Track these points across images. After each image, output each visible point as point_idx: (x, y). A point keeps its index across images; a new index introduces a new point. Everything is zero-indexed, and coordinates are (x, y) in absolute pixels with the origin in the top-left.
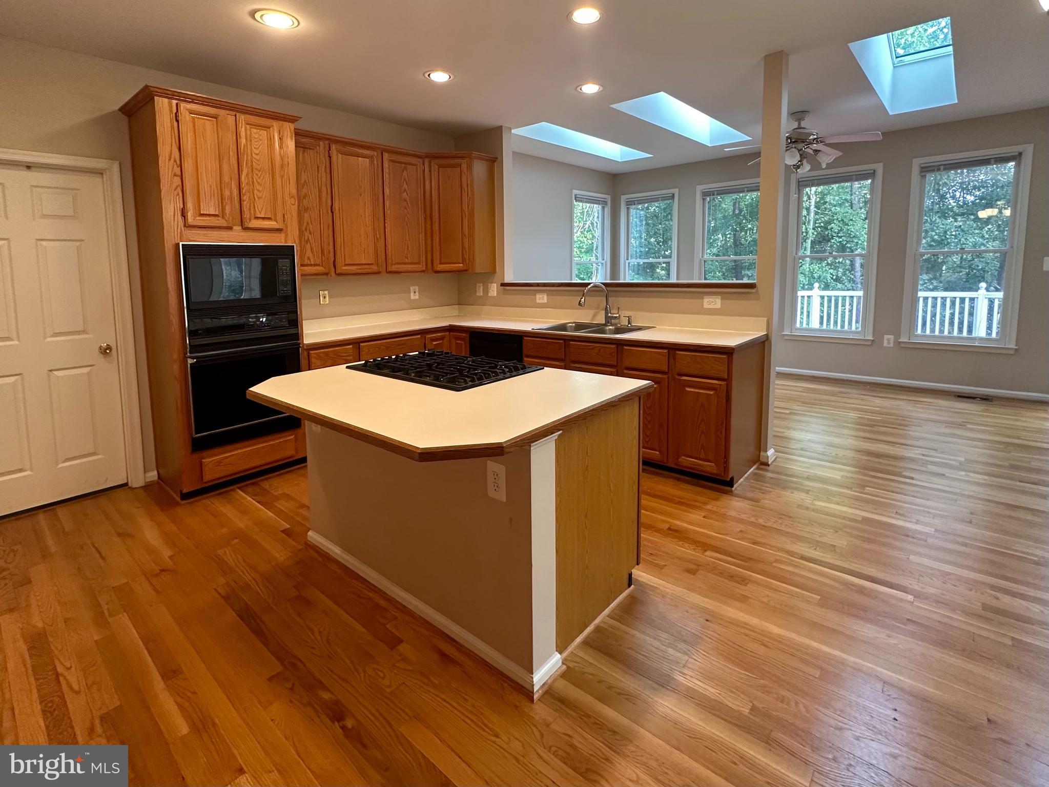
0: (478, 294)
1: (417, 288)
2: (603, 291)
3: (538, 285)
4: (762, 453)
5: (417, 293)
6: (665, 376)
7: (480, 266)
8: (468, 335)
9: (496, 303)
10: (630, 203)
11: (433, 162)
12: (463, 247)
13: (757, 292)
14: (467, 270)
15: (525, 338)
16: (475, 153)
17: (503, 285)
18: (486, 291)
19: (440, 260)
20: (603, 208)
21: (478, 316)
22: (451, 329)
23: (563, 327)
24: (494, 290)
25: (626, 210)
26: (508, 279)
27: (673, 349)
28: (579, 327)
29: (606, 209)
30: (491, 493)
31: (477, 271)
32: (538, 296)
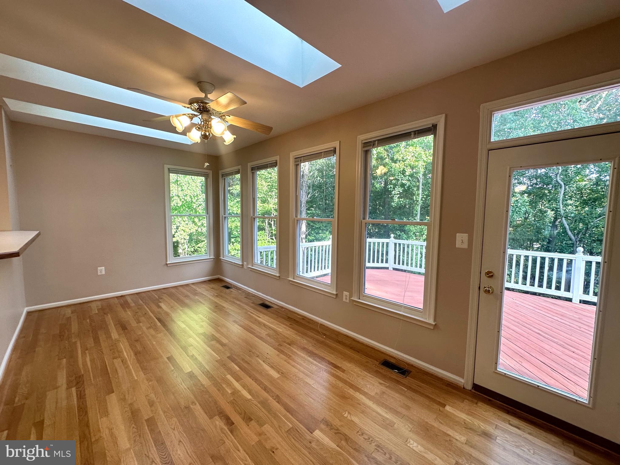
20: (206, 179)
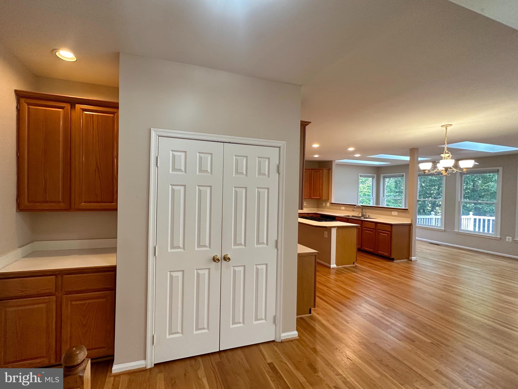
0: (323, 205)
1: (306, 202)
2: (361, 207)
3: (342, 204)
4: (410, 257)
5: (306, 204)
6: (375, 230)
7: (324, 198)
8: (320, 216)
9: (329, 208)
10: (384, 177)
11: (312, 171)
12: (320, 193)
13: (408, 211)
14: (320, 199)
15: (336, 218)
16: (324, 168)
17: (331, 203)
18: (326, 205)
19: (313, 195)
21: (323, 211)
22: (315, 214)
23: (349, 216)
24: (328, 204)
25: (383, 180)
26: (332, 202)
27: (376, 223)
28: (353, 216)
29: (374, 179)
30: (325, 236)
31: (323, 199)
32: (342, 207)
